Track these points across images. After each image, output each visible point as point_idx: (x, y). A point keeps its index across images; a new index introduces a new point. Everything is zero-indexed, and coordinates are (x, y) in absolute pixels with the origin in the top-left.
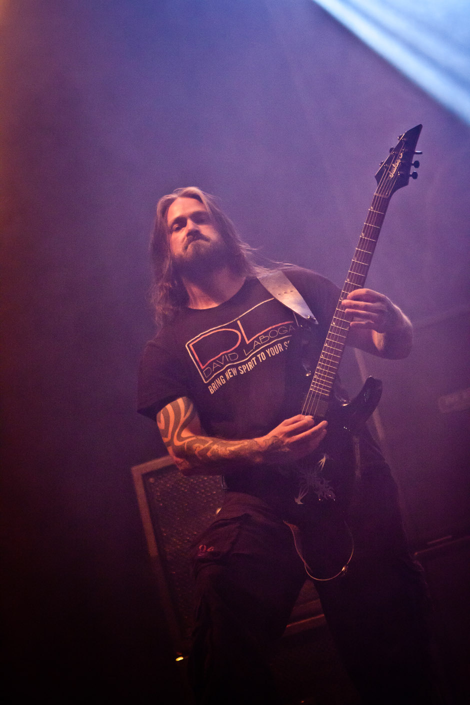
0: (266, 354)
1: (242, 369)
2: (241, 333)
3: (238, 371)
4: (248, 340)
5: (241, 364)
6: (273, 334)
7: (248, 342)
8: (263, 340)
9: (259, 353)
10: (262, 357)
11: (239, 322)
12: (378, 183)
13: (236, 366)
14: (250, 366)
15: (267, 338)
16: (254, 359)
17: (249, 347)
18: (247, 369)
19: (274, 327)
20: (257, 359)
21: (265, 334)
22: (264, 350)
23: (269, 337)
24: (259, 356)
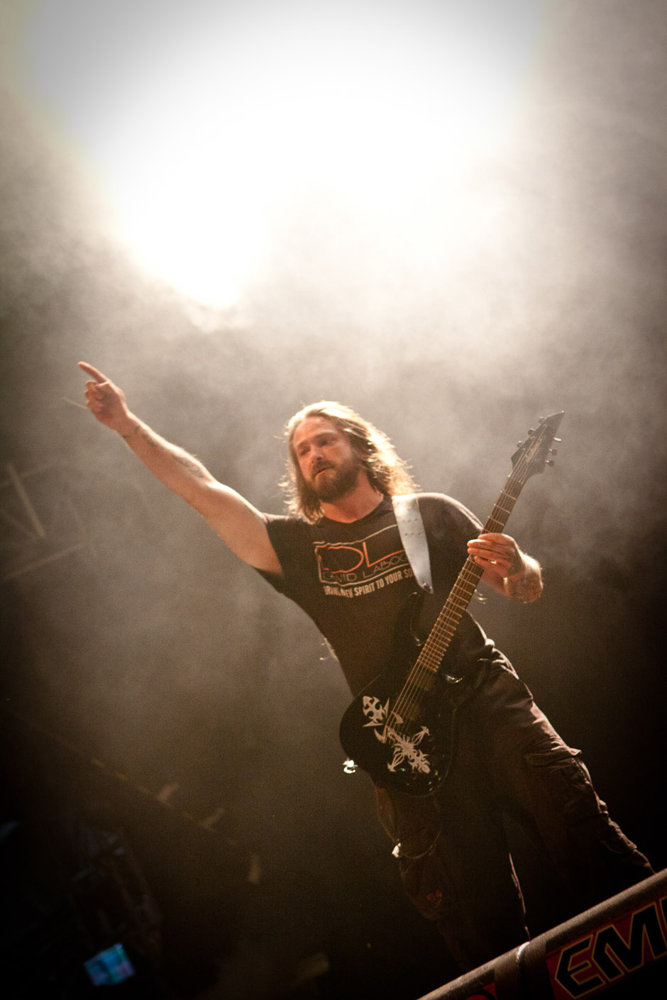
0: (385, 582)
1: (358, 590)
2: (364, 553)
3: (354, 593)
4: (370, 563)
5: (358, 586)
6: (395, 560)
7: (369, 566)
8: (384, 566)
9: (378, 579)
10: (381, 584)
11: (364, 544)
12: (514, 466)
13: (353, 587)
14: (368, 589)
15: (387, 565)
16: (372, 584)
17: (370, 572)
18: (362, 592)
19: (397, 553)
20: (375, 585)
21: (388, 560)
22: (383, 577)
23: (390, 563)
24: (377, 582)
